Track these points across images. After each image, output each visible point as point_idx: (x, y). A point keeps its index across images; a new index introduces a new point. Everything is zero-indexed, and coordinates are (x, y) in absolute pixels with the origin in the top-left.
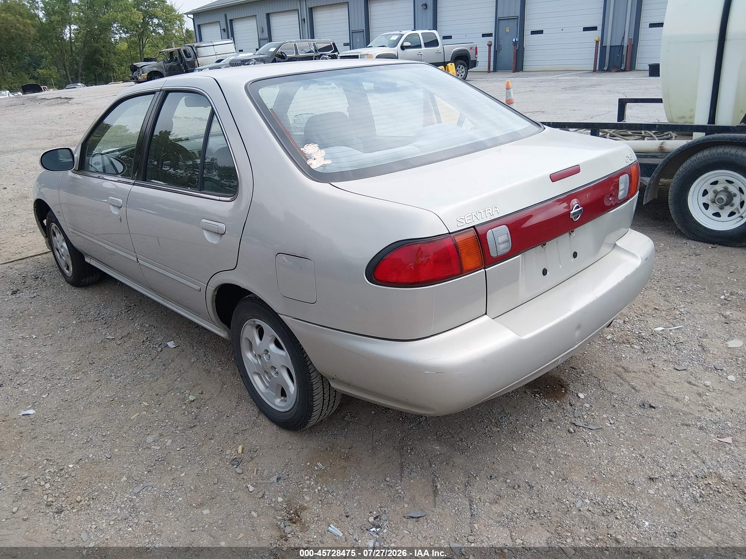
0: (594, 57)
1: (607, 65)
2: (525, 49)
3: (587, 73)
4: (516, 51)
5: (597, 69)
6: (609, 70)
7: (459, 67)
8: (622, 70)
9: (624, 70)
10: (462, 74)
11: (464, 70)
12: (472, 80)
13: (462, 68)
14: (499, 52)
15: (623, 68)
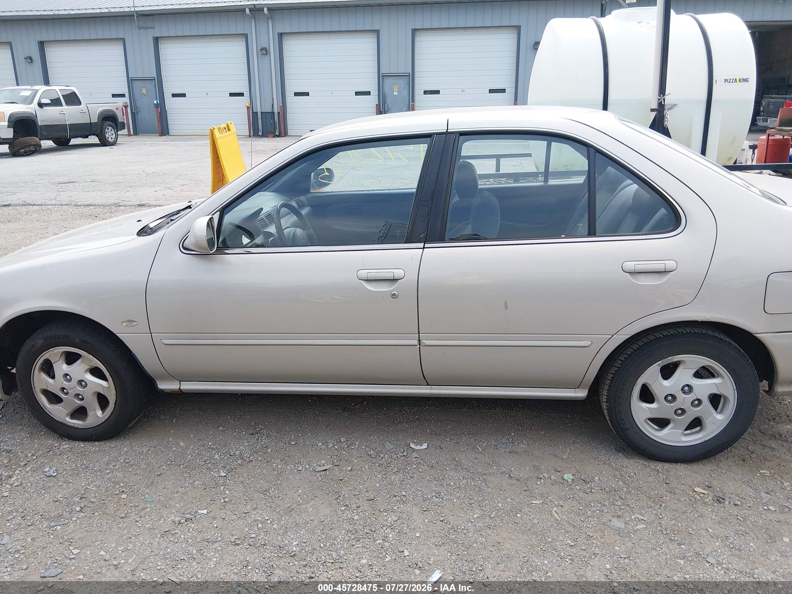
0: (247, 123)
1: (261, 130)
2: (168, 112)
3: (243, 138)
4: (159, 114)
5: (252, 134)
6: (263, 136)
7: (108, 129)
8: (277, 135)
9: (279, 136)
10: (112, 136)
11: (113, 132)
12: (123, 144)
13: (111, 131)
14: (137, 114)
15: (277, 134)
